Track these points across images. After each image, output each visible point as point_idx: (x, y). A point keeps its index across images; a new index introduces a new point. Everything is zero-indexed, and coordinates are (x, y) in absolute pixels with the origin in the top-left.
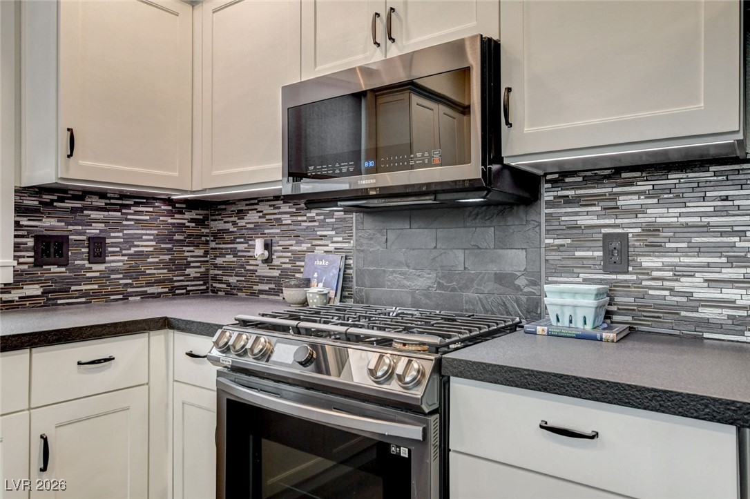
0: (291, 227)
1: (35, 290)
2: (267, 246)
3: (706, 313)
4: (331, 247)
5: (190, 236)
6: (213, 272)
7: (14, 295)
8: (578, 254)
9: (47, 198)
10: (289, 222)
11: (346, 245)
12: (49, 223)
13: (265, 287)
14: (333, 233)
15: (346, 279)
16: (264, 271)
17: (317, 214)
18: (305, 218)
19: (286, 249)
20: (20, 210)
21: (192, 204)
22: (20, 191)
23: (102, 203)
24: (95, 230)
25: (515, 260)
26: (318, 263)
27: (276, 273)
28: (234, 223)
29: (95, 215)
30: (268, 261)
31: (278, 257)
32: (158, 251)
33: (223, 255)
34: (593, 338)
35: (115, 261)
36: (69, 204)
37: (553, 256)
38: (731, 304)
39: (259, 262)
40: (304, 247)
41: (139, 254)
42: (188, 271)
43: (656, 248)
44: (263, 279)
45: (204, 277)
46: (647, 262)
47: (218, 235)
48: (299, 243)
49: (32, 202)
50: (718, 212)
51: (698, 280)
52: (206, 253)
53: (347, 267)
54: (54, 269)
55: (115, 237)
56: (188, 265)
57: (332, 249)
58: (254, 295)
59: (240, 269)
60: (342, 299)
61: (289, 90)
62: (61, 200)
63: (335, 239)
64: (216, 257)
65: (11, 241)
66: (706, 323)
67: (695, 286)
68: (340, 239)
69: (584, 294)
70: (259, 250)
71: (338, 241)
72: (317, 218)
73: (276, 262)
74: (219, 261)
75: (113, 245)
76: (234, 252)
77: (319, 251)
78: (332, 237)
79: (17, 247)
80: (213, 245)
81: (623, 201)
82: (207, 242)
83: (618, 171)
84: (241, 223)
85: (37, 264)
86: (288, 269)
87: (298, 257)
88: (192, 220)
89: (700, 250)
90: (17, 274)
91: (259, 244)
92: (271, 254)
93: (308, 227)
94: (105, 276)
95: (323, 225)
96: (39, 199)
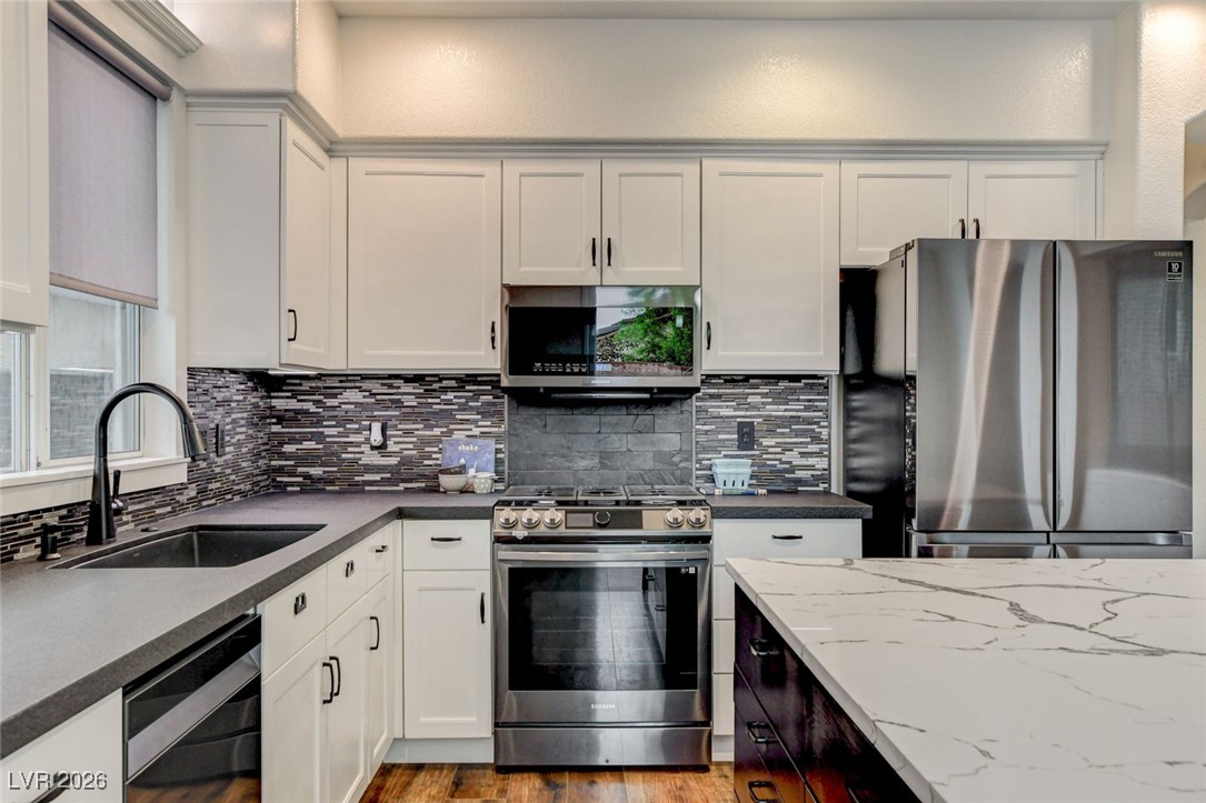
0: (416, 410)
1: (194, 490)
2: (384, 430)
3: (800, 474)
4: (476, 431)
6: (278, 463)
7: (184, 496)
8: (720, 437)
10: (415, 404)
11: (496, 429)
13: (377, 477)
14: (479, 417)
16: (372, 458)
17: (455, 397)
18: (438, 401)
19: (408, 433)
22: (192, 368)
23: (221, 382)
24: (218, 415)
25: (670, 441)
26: (462, 448)
27: (394, 461)
28: (318, 402)
30: (381, 449)
31: (395, 443)
32: (247, 438)
33: (296, 441)
34: (753, 494)
35: (228, 452)
37: (702, 439)
38: (811, 468)
39: (365, 449)
40: (437, 431)
41: (239, 444)
42: (260, 462)
43: (771, 432)
44: (369, 469)
46: (766, 442)
48: (429, 427)
49: (192, 385)
50: (807, 409)
51: (795, 452)
52: (269, 438)
53: (498, 451)
55: (228, 423)
56: (260, 455)
57: (478, 433)
61: (513, 291)
62: (203, 380)
63: (480, 423)
64: (284, 444)
66: (799, 481)
67: (793, 457)
68: (489, 423)
69: (744, 465)
70: (376, 437)
71: (486, 426)
72: (455, 401)
73: (392, 447)
74: (290, 449)
75: (227, 433)
76: (319, 438)
77: (457, 435)
78: (477, 421)
81: (751, 399)
82: (270, 426)
83: (747, 378)
84: (331, 402)
86: (411, 456)
87: (432, 440)
88: (261, 399)
89: (798, 434)
90: (186, 473)
91: (377, 427)
92: (386, 439)
93: (441, 410)
94: (223, 471)
95: (463, 408)
96: (195, 381)
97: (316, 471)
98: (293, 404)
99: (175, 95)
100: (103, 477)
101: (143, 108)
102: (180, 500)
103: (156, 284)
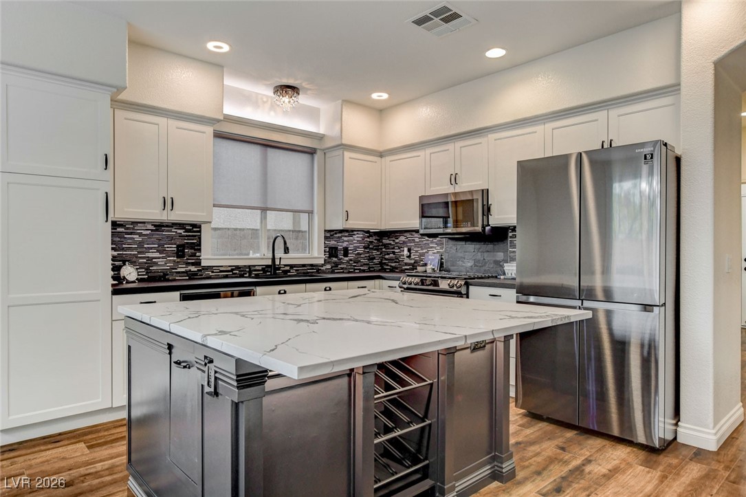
0: (419, 243)
1: (329, 266)
2: (409, 250)
4: (436, 251)
5: (374, 246)
6: (384, 261)
7: (323, 268)
9: (332, 233)
10: (418, 241)
11: (441, 250)
12: (332, 243)
13: (408, 267)
14: (436, 245)
15: (442, 264)
16: (407, 261)
18: (425, 239)
19: (417, 251)
20: (326, 238)
21: (375, 233)
22: (325, 231)
23: (347, 234)
24: (345, 244)
25: (500, 256)
26: (430, 257)
27: (413, 261)
28: (394, 241)
29: (345, 239)
30: (409, 257)
31: (413, 255)
32: (365, 252)
33: (388, 254)
35: (351, 256)
36: (337, 235)
37: (512, 255)
39: (405, 257)
40: (424, 251)
41: (358, 254)
42: (374, 261)
44: (406, 264)
45: (381, 264)
47: (386, 246)
48: (422, 249)
49: (328, 235)
52: (381, 253)
53: (442, 259)
54: (334, 259)
55: (351, 247)
56: (374, 258)
58: (403, 271)
59: (397, 260)
60: (440, 271)
61: (421, 198)
62: (336, 233)
64: (385, 255)
65: (323, 249)
70: (406, 252)
71: (438, 249)
73: (412, 257)
74: (387, 257)
75: (351, 250)
76: (394, 253)
77: (430, 253)
78: (435, 247)
79: (325, 252)
80: (384, 250)
82: (382, 249)
84: (397, 241)
85: (329, 257)
86: (418, 259)
87: (423, 254)
88: (375, 240)
90: (325, 260)
91: (406, 249)
92: (410, 254)
93: (426, 243)
94: (348, 262)
95: (432, 242)
96: (330, 234)
97: (393, 265)
98: (388, 242)
99: (318, 152)
100: (274, 259)
101: (305, 157)
102: (322, 268)
103: (313, 206)
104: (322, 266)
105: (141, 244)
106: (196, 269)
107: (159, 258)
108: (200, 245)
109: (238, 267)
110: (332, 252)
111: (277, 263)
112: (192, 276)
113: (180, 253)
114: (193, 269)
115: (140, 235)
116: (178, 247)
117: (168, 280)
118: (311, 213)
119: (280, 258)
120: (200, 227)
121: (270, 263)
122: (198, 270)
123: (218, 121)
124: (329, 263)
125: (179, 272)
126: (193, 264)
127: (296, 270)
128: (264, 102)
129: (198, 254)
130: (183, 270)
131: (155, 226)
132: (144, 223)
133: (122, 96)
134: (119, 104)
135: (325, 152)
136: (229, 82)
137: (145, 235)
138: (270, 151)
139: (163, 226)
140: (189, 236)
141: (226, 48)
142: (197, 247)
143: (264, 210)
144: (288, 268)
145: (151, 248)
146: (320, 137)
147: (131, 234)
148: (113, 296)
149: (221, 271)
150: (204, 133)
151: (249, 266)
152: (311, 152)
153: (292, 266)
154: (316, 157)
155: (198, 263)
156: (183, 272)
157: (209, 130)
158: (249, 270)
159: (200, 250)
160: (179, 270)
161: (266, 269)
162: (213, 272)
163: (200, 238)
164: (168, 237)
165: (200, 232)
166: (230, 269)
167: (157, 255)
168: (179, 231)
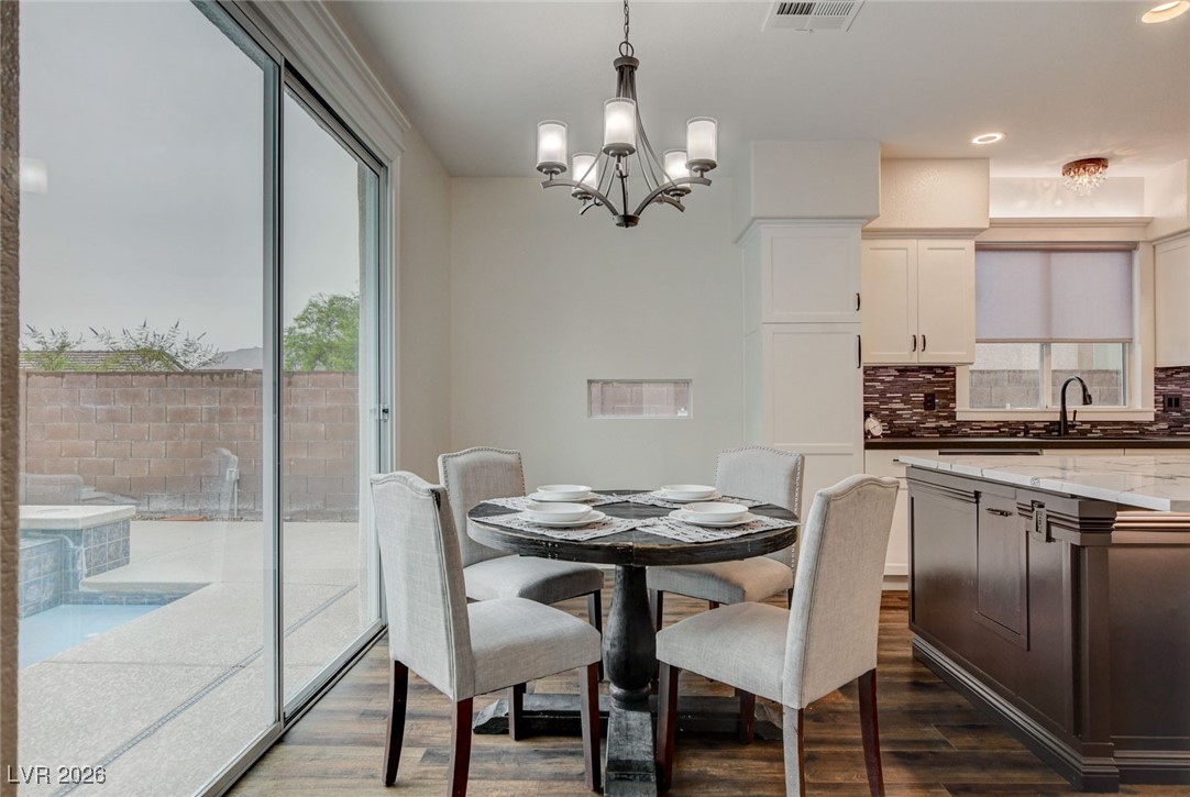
1: (1164, 426)
7: (1154, 428)
9: (1169, 373)
12: (1171, 388)
20: (1158, 380)
36: (1181, 375)
49: (1162, 375)
54: (1174, 414)
62: (1177, 373)
65: (1153, 397)
79: (1156, 402)
85: (1165, 411)
90: (1156, 416)
96: (1165, 374)
99: (1141, 246)
100: (1064, 413)
101: (1118, 258)
102: (1150, 428)
103: (1132, 332)
104: (1151, 424)
105: (882, 393)
106: (949, 425)
107: (903, 410)
108: (954, 393)
109: (1006, 424)
110: (1170, 403)
111: (1070, 417)
112: (944, 432)
113: (929, 403)
114: (946, 424)
115: (882, 382)
116: (926, 396)
117: (914, 437)
118: (1127, 343)
119: (1075, 412)
120: (954, 370)
121: (1057, 418)
122: (952, 426)
123: (982, 230)
124: (1164, 420)
125: (928, 428)
126: (945, 418)
127: (1102, 430)
128: (1046, 189)
129: (951, 405)
130: (933, 425)
131: (899, 371)
132: (886, 367)
133: (873, 225)
134: (870, 234)
135: (1154, 245)
136: (998, 173)
137: (888, 382)
138: (1055, 257)
139: (909, 371)
140: (940, 382)
141: (999, 136)
142: (951, 396)
143: (1046, 343)
144: (1088, 427)
145: (895, 398)
146: (1146, 223)
147: (873, 381)
148: (867, 451)
149: (983, 428)
150: (963, 249)
151: (1025, 423)
152: (1129, 249)
153: (1094, 424)
154: (1137, 255)
155: (952, 416)
156: (933, 428)
157: (970, 245)
158: (1027, 427)
159: (954, 400)
160: (927, 425)
161: (1050, 427)
162: (971, 429)
163: (954, 386)
164: (914, 384)
165: (954, 376)
166: (995, 425)
167: (901, 406)
168: (928, 376)
